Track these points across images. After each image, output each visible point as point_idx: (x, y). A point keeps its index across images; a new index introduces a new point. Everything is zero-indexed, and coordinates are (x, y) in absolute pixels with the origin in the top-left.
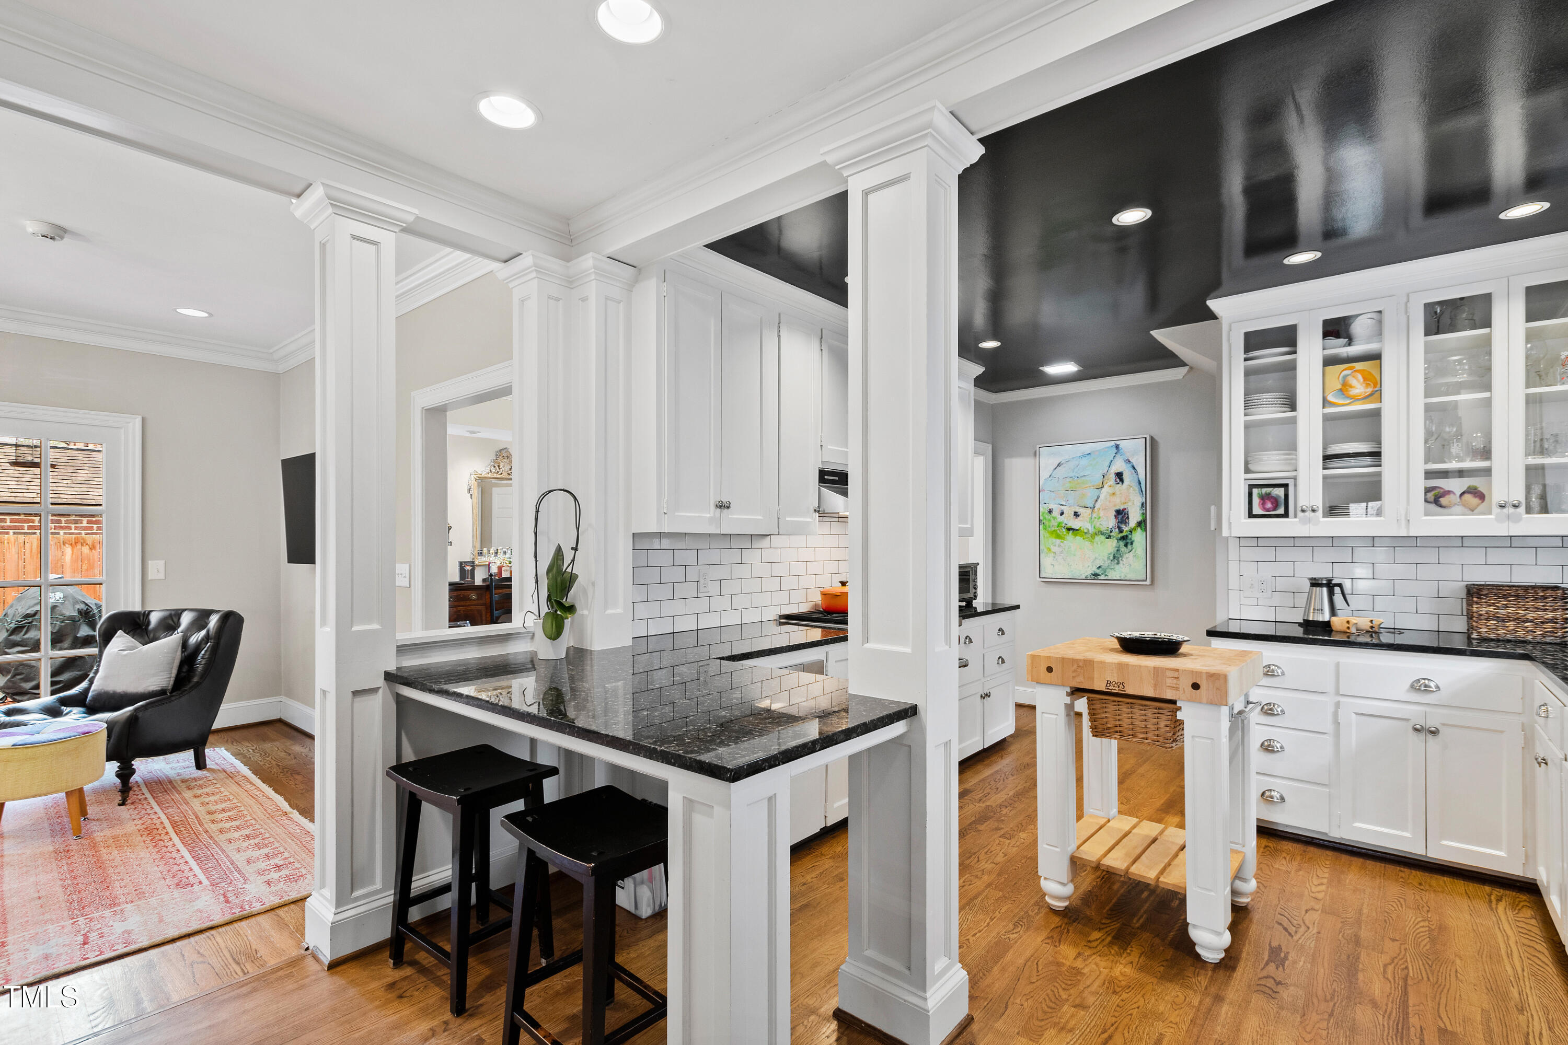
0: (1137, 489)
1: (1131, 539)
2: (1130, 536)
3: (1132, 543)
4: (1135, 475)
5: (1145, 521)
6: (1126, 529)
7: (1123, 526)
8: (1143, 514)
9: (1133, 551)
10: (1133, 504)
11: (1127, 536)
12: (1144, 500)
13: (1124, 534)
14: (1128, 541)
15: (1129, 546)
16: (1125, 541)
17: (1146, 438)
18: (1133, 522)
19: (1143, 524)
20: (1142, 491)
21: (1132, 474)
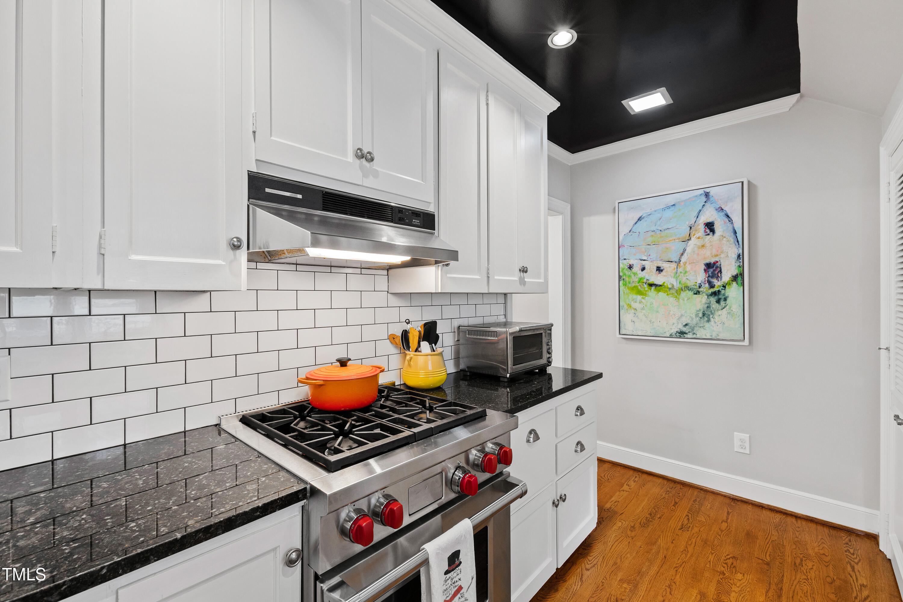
0: (732, 240)
1: (724, 295)
2: (723, 292)
3: (725, 299)
4: (729, 224)
5: (742, 275)
6: (717, 284)
7: (715, 281)
8: (739, 266)
9: (727, 307)
10: (727, 256)
11: (719, 291)
12: (741, 251)
13: (716, 289)
14: (720, 297)
15: (722, 303)
16: (716, 297)
17: (743, 183)
18: (726, 277)
19: (739, 279)
20: (738, 242)
21: (725, 223)
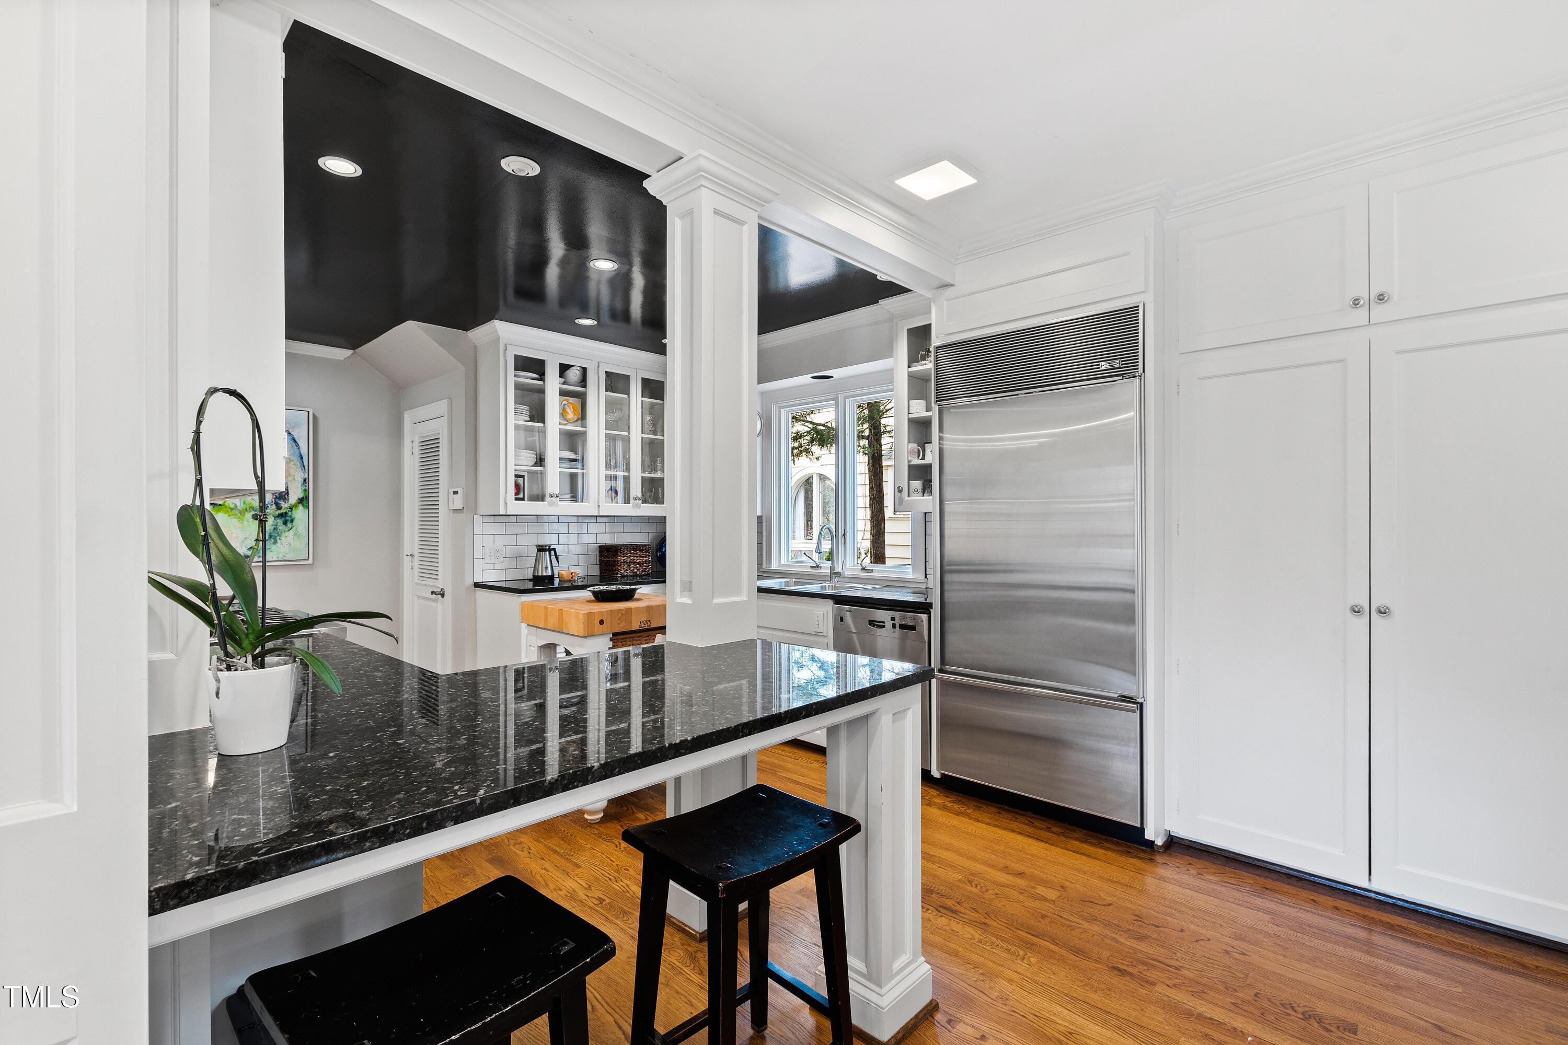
0: (299, 464)
1: (291, 516)
2: (290, 513)
3: (292, 521)
4: (296, 449)
5: (307, 498)
6: (284, 505)
7: (282, 503)
8: (305, 490)
9: (294, 529)
10: (294, 480)
11: (286, 513)
12: (306, 476)
13: (283, 511)
14: (287, 518)
15: (289, 524)
16: (283, 519)
17: (308, 412)
18: (293, 499)
19: (305, 502)
20: (304, 466)
21: (293, 447)
